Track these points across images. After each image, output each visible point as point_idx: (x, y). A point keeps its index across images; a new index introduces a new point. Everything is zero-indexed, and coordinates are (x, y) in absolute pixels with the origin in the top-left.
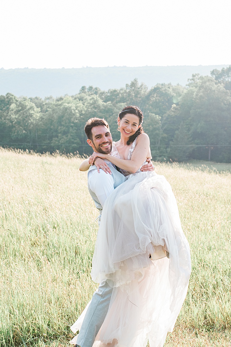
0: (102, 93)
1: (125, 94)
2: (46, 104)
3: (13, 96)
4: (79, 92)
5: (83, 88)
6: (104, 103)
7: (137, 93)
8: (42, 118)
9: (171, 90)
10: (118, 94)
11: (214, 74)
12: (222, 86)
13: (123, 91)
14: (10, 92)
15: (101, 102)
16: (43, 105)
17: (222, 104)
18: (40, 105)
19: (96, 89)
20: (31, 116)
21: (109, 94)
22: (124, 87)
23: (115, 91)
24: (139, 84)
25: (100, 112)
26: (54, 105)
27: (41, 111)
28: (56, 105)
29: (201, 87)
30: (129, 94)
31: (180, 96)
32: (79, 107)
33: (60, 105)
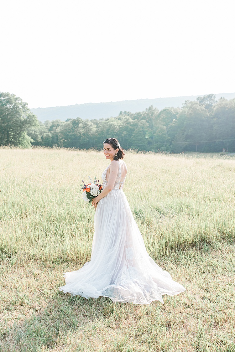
0: (132, 115)
1: (145, 115)
2: (100, 123)
3: (80, 119)
4: (118, 115)
5: (121, 112)
6: (133, 120)
7: (153, 114)
8: (97, 131)
9: (172, 111)
10: (141, 115)
11: (199, 100)
12: (203, 107)
13: (144, 113)
14: (79, 117)
15: (131, 120)
16: (98, 123)
17: (203, 117)
18: (96, 124)
19: (129, 112)
20: (91, 130)
21: (136, 115)
22: (145, 110)
23: (139, 113)
24: (154, 109)
25: (131, 126)
26: (104, 123)
27: (97, 127)
28: (105, 123)
29: (191, 108)
30: (148, 114)
31: (178, 114)
32: (119, 123)
33: (108, 123)
